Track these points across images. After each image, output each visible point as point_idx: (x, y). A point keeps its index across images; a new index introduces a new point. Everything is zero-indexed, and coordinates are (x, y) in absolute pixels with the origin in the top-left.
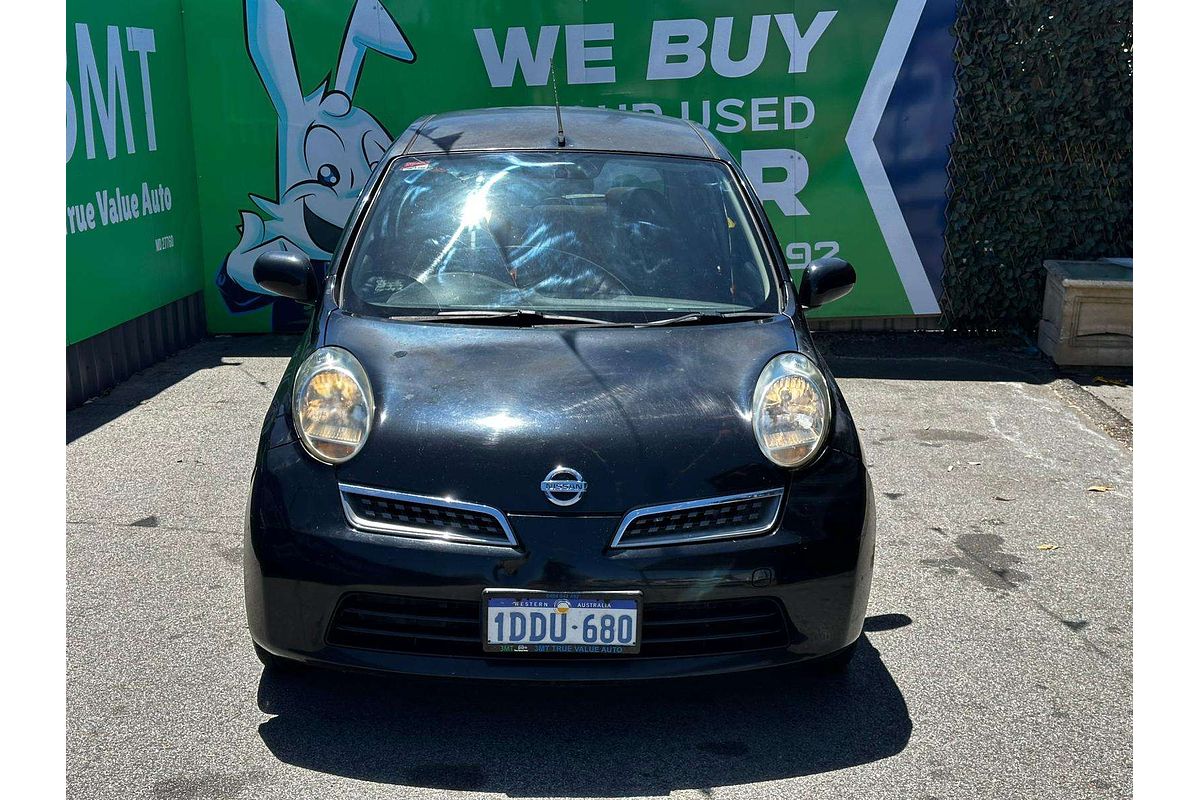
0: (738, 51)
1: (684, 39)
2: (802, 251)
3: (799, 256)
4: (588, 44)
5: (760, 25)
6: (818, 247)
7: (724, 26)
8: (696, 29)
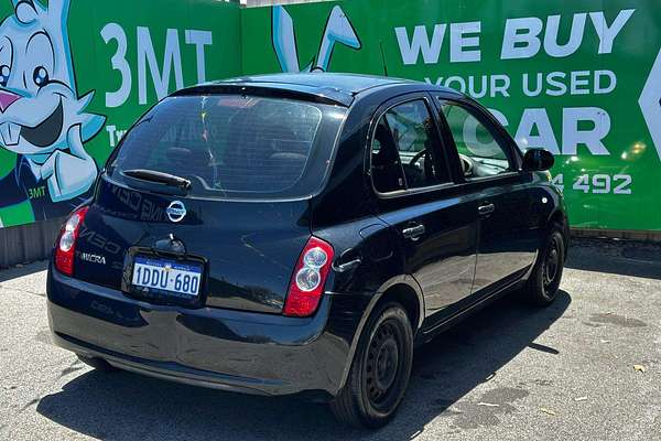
0: (563, 38)
1: (527, 31)
2: (604, 180)
3: (602, 184)
4: (464, 36)
5: (579, 20)
6: (615, 178)
7: (554, 21)
8: (534, 24)
